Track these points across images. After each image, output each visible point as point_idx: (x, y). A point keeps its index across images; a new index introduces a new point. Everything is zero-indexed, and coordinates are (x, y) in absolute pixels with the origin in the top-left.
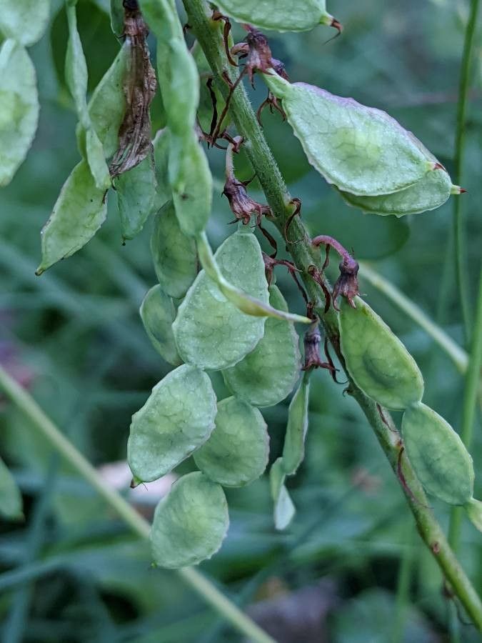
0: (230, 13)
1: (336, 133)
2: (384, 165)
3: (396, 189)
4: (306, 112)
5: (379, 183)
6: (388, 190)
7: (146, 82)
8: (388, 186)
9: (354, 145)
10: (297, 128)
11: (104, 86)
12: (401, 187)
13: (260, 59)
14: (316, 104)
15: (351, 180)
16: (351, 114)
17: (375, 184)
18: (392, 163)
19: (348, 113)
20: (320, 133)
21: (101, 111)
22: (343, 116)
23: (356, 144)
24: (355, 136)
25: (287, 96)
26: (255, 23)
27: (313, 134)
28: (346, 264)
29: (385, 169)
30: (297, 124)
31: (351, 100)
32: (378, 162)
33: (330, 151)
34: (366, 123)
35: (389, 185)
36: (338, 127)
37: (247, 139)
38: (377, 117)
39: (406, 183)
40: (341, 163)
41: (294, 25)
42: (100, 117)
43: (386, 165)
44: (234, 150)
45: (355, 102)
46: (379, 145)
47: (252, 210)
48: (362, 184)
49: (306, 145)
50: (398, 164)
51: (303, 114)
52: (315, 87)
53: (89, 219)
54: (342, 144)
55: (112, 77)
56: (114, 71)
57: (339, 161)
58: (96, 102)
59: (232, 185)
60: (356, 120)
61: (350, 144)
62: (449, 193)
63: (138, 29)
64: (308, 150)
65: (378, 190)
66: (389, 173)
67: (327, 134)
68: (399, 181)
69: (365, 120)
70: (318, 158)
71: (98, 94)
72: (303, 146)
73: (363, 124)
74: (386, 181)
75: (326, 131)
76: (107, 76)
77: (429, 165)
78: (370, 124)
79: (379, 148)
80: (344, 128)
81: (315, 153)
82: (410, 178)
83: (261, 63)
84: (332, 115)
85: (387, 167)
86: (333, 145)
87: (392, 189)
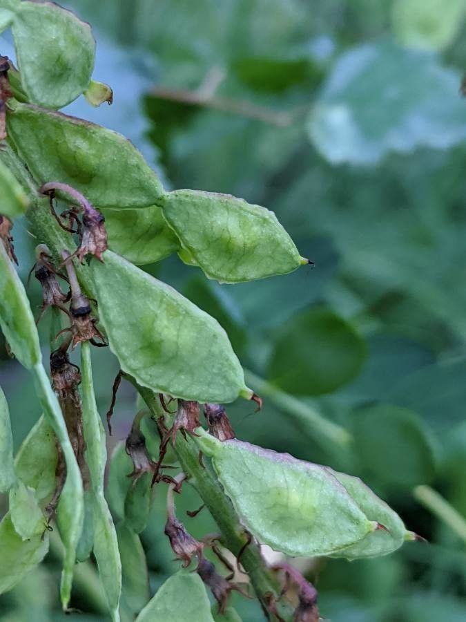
0: (149, 384)
1: (268, 493)
2: (321, 526)
3: (334, 550)
4: (237, 472)
5: (315, 545)
6: (326, 551)
7: (79, 428)
8: (325, 547)
9: (286, 506)
10: (228, 488)
11: (31, 439)
12: (340, 548)
13: (188, 418)
14: (248, 462)
15: (285, 541)
16: (285, 472)
17: (311, 545)
18: (329, 523)
19: (283, 471)
20: (252, 493)
21: (31, 460)
22: (277, 474)
23: (289, 504)
24: (288, 498)
25: (216, 454)
26: (173, 394)
27: (244, 493)
28: (304, 593)
29: (322, 529)
30: (228, 484)
31: (287, 456)
32: (315, 524)
33: (262, 511)
34: (301, 481)
35: (326, 545)
36: (271, 487)
37: (191, 476)
38: (314, 475)
39: (344, 544)
40: (273, 523)
41: (212, 398)
42: (31, 466)
43: (322, 525)
44: (175, 490)
45: (292, 458)
46: (315, 506)
47: (193, 552)
48: (296, 545)
49: (237, 504)
50: (336, 525)
51: (234, 472)
52: (248, 444)
53: (28, 556)
54: (274, 505)
55: (41, 429)
56: (42, 423)
57: (271, 522)
58: (24, 454)
59: (172, 527)
60: (290, 478)
61: (282, 506)
62: (403, 540)
63: (66, 383)
64: (238, 510)
65: (314, 551)
66: (327, 534)
67: (259, 493)
68: (337, 542)
69: (300, 478)
70: (249, 519)
71: (27, 447)
72: (234, 505)
73: (298, 482)
74: (323, 541)
75: (258, 491)
76: (35, 429)
77: (370, 525)
78: (305, 483)
79: (314, 509)
80: (277, 488)
81: (246, 513)
82: (349, 539)
83: (188, 423)
84: (265, 473)
85: (323, 528)
86: (266, 506)
87: (330, 549)
